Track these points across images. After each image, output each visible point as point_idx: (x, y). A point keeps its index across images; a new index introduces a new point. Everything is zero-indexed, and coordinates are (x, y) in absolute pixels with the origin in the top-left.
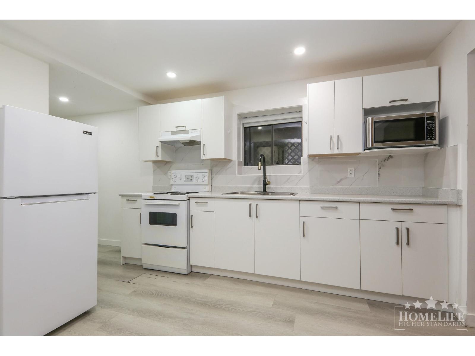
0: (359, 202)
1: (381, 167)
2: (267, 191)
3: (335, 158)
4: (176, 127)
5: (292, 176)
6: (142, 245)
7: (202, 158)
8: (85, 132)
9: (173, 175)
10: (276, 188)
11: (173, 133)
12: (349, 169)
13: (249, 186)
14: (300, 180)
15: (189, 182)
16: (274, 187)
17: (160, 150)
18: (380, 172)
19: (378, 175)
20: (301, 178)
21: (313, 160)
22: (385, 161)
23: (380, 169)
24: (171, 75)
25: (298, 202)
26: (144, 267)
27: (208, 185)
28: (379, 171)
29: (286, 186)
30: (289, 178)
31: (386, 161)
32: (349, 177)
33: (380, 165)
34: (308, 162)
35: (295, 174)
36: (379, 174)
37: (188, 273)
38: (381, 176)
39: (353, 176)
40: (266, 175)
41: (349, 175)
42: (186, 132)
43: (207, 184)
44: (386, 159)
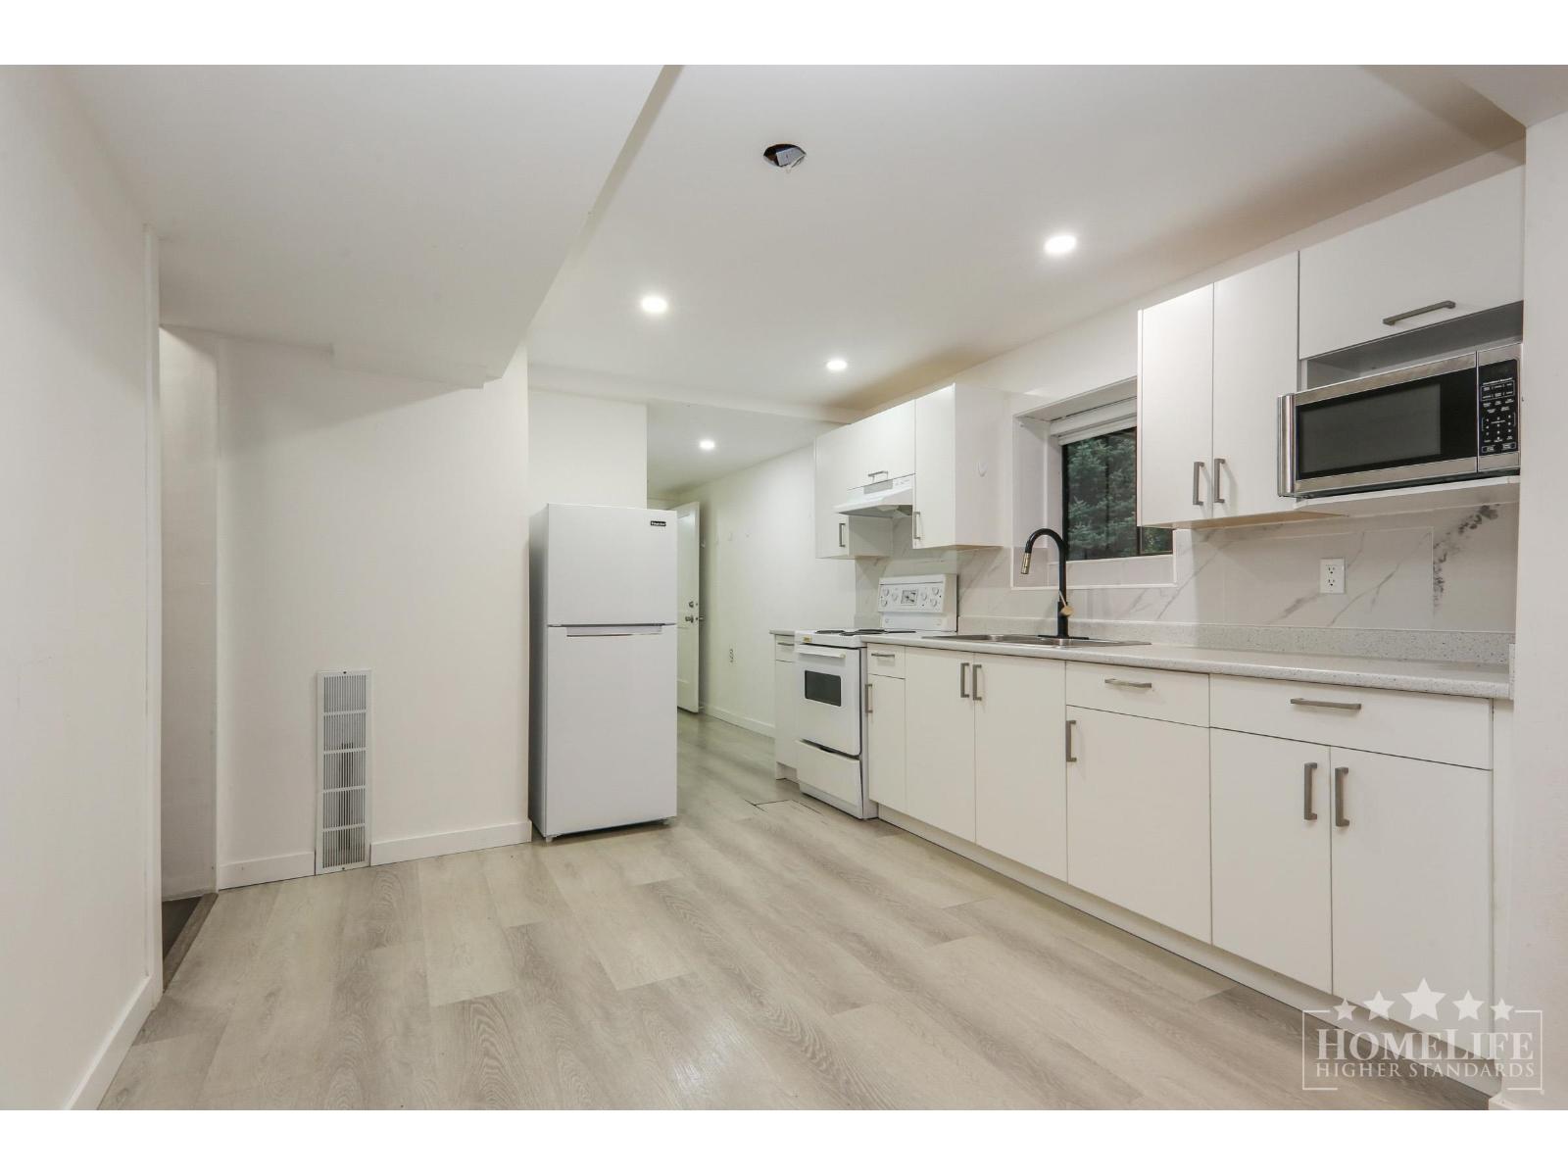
0: (1208, 674)
1: (1445, 556)
2: (1070, 634)
3: (1278, 527)
4: (870, 475)
5: (1146, 589)
6: (797, 741)
7: (914, 547)
8: (654, 523)
9: (884, 587)
10: (1103, 626)
11: (868, 489)
12: (1324, 563)
13: (1038, 618)
14: (1169, 603)
15: (908, 607)
16: (1099, 624)
17: (846, 530)
18: (1441, 575)
19: (1435, 584)
20: (1174, 598)
21: (1207, 538)
22: (1461, 529)
23: (1441, 561)
24: (837, 365)
25: (1063, 663)
26: (804, 789)
27: (942, 615)
28: (1440, 570)
29: (1131, 622)
30: (1140, 597)
31: (1468, 530)
32: (1324, 594)
33: (1442, 546)
34: (1194, 547)
35: (1154, 585)
36: (1439, 582)
37: (866, 818)
38: (1444, 588)
39: (1339, 588)
40: (1067, 587)
41: (1325, 588)
42: (887, 483)
43: (941, 611)
44: (1467, 525)
